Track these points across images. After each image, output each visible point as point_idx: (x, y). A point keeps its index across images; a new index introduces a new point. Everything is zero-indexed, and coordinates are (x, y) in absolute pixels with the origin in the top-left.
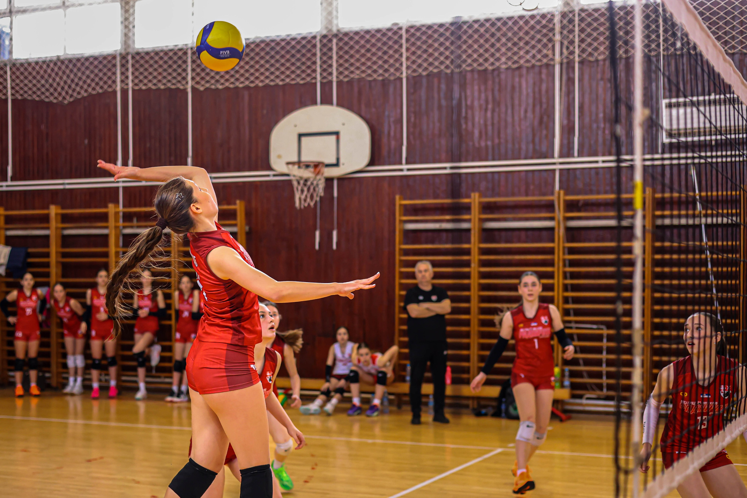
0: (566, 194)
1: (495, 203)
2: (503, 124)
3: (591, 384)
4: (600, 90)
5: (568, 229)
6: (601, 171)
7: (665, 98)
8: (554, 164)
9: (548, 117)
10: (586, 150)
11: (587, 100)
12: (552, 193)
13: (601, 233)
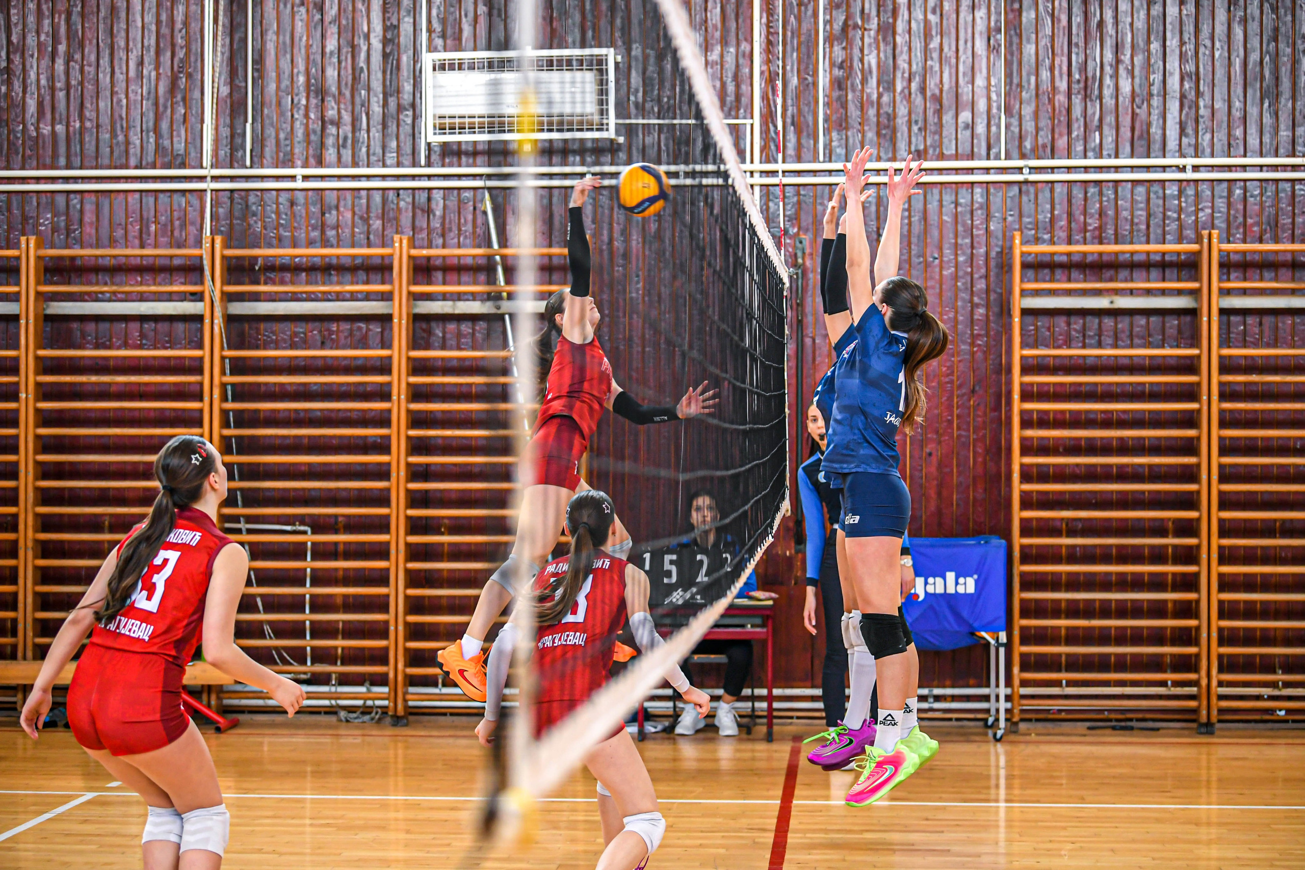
0: (227, 245)
1: (73, 258)
2: (89, 87)
3: (277, 649)
4: (299, 26)
5: (231, 319)
6: (300, 196)
7: (431, 49)
8: (202, 178)
9: (189, 76)
10: (269, 151)
11: (271, 47)
12: (199, 243)
13: (300, 328)
